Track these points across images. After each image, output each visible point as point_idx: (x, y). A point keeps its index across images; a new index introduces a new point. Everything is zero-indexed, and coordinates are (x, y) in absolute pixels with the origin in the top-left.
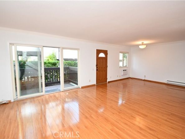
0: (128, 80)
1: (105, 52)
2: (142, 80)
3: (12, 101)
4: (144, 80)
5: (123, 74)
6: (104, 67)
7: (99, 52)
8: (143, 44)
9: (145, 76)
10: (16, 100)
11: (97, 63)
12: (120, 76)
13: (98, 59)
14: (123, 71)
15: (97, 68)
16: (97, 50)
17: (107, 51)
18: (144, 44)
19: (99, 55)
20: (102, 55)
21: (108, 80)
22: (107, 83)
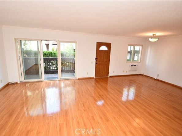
0: (137, 76)
1: (109, 45)
2: (154, 79)
3: (19, 82)
4: (157, 80)
5: (130, 70)
6: (106, 61)
7: (99, 45)
8: (154, 36)
9: (158, 76)
10: (21, 82)
11: (96, 56)
12: (126, 72)
13: (98, 52)
14: (131, 66)
15: (96, 61)
16: (97, 43)
17: (111, 43)
18: (156, 37)
19: (99, 48)
20: (104, 48)
21: (110, 75)
22: (108, 77)
